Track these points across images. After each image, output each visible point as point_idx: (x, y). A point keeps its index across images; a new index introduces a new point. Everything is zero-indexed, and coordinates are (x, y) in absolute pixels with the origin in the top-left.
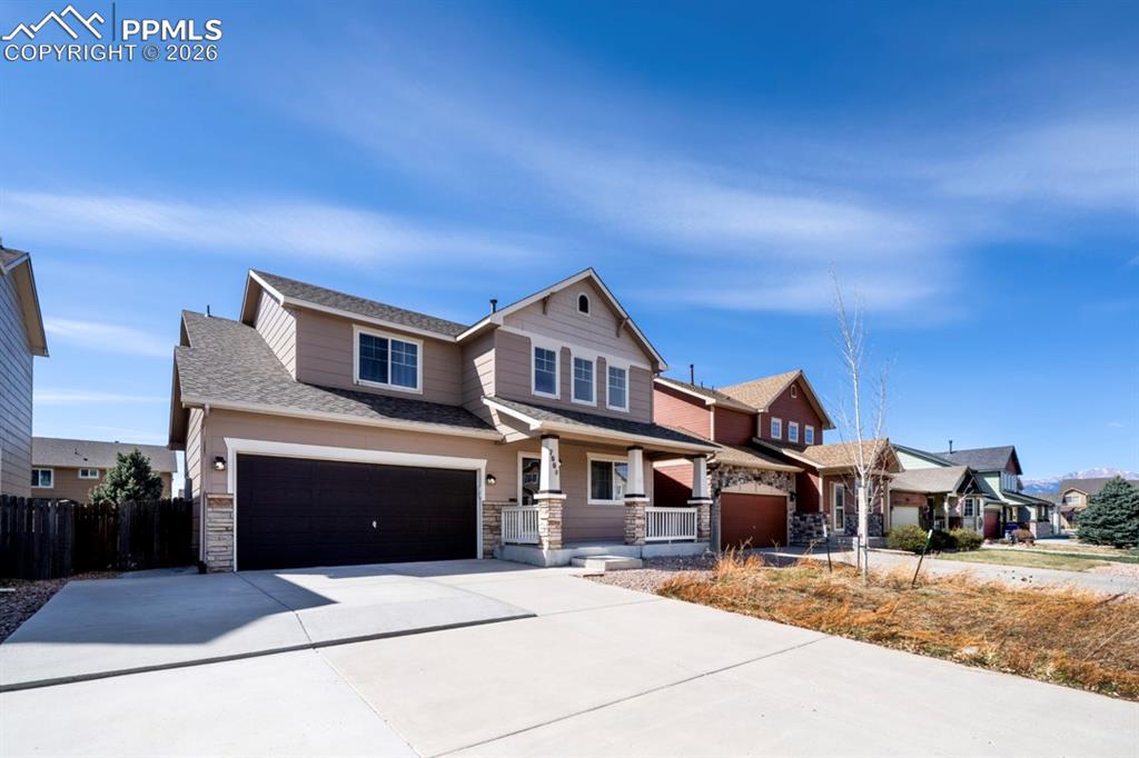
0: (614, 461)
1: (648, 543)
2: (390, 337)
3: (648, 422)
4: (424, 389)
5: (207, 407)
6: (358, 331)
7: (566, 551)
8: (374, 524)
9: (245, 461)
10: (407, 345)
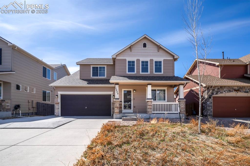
0: (157, 89)
1: (153, 113)
2: (99, 66)
3: (172, 76)
4: (107, 76)
5: (53, 86)
6: (92, 66)
7: (120, 115)
8: (86, 108)
9: (62, 96)
10: (103, 67)
